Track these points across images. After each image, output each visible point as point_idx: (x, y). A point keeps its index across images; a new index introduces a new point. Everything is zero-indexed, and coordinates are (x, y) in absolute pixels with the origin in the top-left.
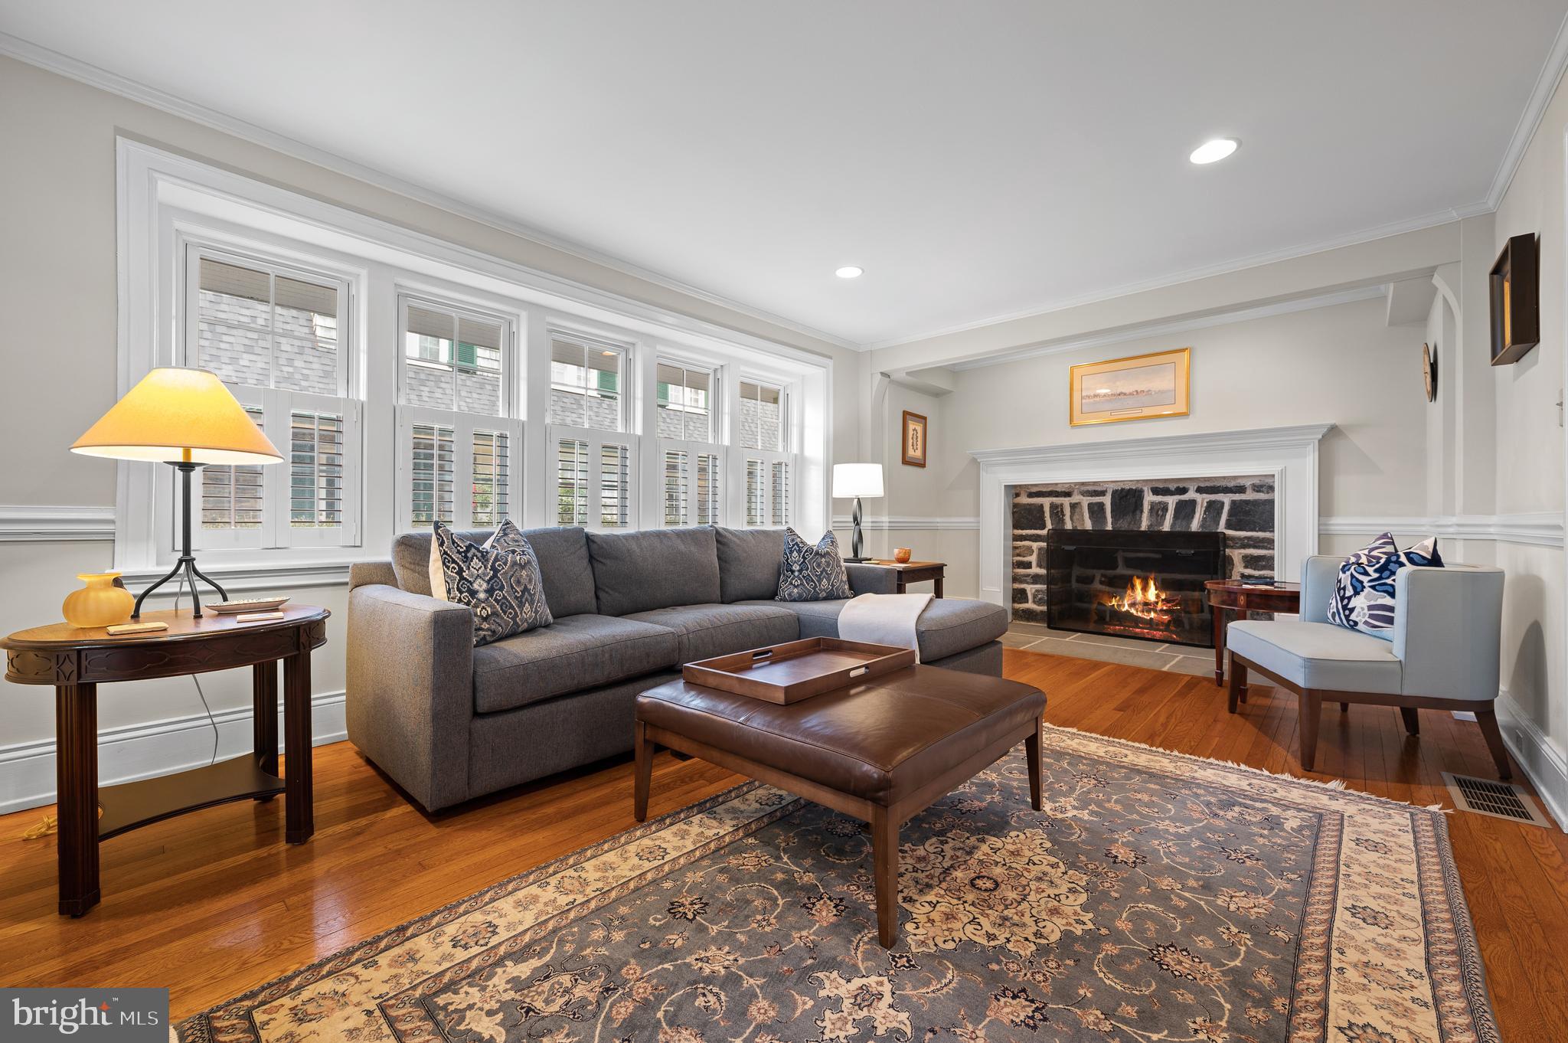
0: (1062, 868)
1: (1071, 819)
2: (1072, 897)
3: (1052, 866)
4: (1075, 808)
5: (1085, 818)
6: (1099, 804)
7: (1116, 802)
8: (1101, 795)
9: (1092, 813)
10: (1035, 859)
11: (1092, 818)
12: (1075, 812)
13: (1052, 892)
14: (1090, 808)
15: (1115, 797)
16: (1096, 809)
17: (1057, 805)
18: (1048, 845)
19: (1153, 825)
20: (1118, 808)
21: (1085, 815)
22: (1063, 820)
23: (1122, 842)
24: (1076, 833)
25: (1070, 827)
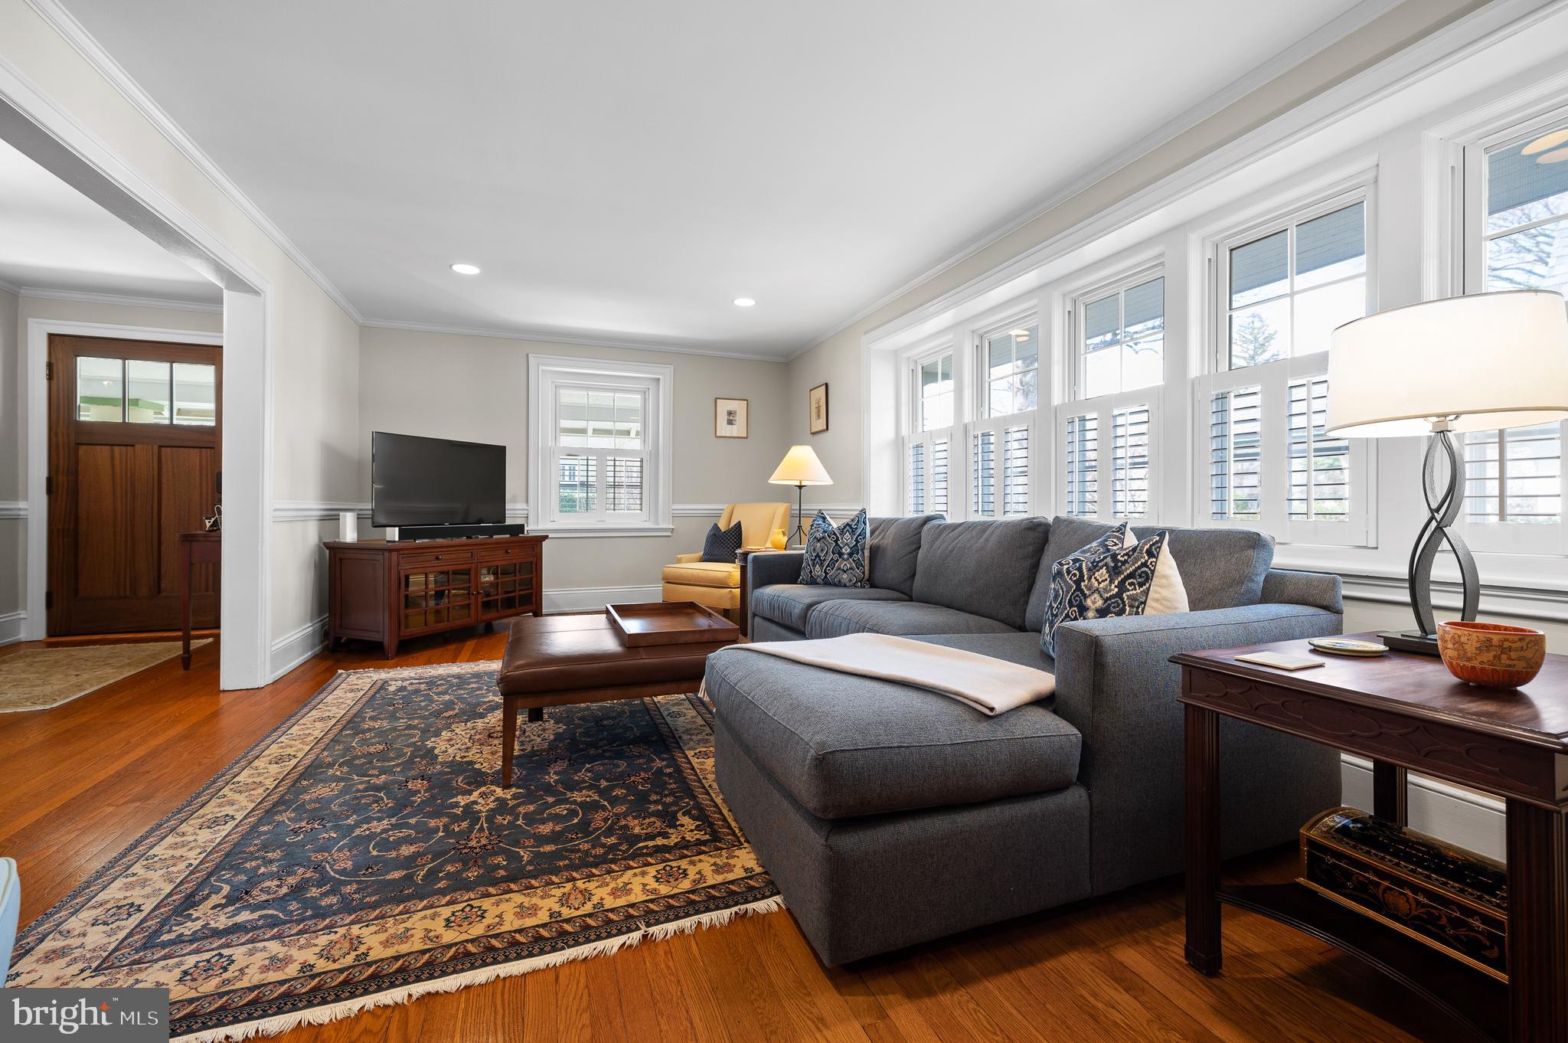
0: (457, 758)
1: (473, 791)
2: (443, 749)
3: (465, 757)
4: (475, 803)
5: (460, 797)
6: (456, 819)
7: (436, 830)
8: (457, 829)
9: (456, 805)
10: (479, 755)
11: (454, 800)
12: (472, 798)
13: (457, 746)
14: (461, 809)
15: (441, 834)
16: (454, 811)
17: (493, 798)
18: (477, 766)
19: (393, 820)
20: (432, 823)
21: (462, 800)
22: (478, 787)
23: (420, 793)
24: (461, 783)
25: (469, 784)
